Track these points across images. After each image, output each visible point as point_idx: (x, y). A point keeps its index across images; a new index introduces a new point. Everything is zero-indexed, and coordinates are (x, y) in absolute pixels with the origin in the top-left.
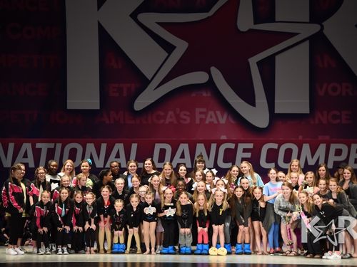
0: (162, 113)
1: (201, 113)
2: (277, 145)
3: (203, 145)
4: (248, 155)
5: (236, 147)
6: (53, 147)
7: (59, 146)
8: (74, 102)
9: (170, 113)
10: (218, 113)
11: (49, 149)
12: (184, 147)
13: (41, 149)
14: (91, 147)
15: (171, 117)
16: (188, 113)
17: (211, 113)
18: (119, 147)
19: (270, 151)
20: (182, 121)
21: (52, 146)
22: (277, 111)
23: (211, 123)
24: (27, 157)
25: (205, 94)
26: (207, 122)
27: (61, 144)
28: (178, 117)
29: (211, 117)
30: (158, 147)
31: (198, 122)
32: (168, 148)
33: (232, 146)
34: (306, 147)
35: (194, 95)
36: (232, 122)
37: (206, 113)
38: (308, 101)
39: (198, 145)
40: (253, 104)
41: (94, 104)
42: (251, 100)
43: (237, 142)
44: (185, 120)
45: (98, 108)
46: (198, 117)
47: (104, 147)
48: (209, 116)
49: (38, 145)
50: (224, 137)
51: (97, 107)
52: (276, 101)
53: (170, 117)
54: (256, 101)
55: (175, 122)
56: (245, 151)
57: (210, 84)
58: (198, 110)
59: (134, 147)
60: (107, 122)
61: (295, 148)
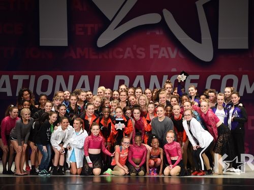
0: (121, 50)
1: (155, 49)
6: (28, 79)
7: (33, 77)
8: (46, 40)
9: (129, 49)
10: (169, 49)
11: (24, 81)
13: (18, 80)
15: (129, 53)
16: (143, 49)
17: (163, 49)
18: (85, 78)
19: (213, 81)
20: (138, 56)
21: (26, 77)
24: (5, 87)
25: (158, 33)
26: (160, 57)
28: (135, 53)
29: (163, 53)
31: (152, 57)
35: (148, 33)
37: (159, 49)
38: (247, 38)
41: (63, 41)
42: (197, 38)
44: (141, 55)
46: (152, 52)
47: (71, 78)
49: (15, 77)
51: (66, 44)
52: (219, 38)
54: (202, 38)
55: (133, 57)
57: (163, 24)
58: (152, 47)
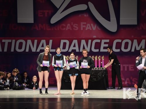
2: (121, 40)
3: (84, 40)
4: (107, 45)
5: (101, 41)
12: (75, 42)
14: (29, 42)
22: (121, 24)
23: (89, 30)
27: (15, 40)
30: (62, 41)
32: (68, 42)
33: (99, 41)
34: (135, 42)
36: (99, 29)
39: (82, 40)
40: (109, 20)
43: (101, 39)
45: (33, 23)
48: (87, 26)
50: (95, 37)
53: (68, 27)
56: (105, 43)
59: (51, 41)
60: (38, 29)
61: (130, 42)
